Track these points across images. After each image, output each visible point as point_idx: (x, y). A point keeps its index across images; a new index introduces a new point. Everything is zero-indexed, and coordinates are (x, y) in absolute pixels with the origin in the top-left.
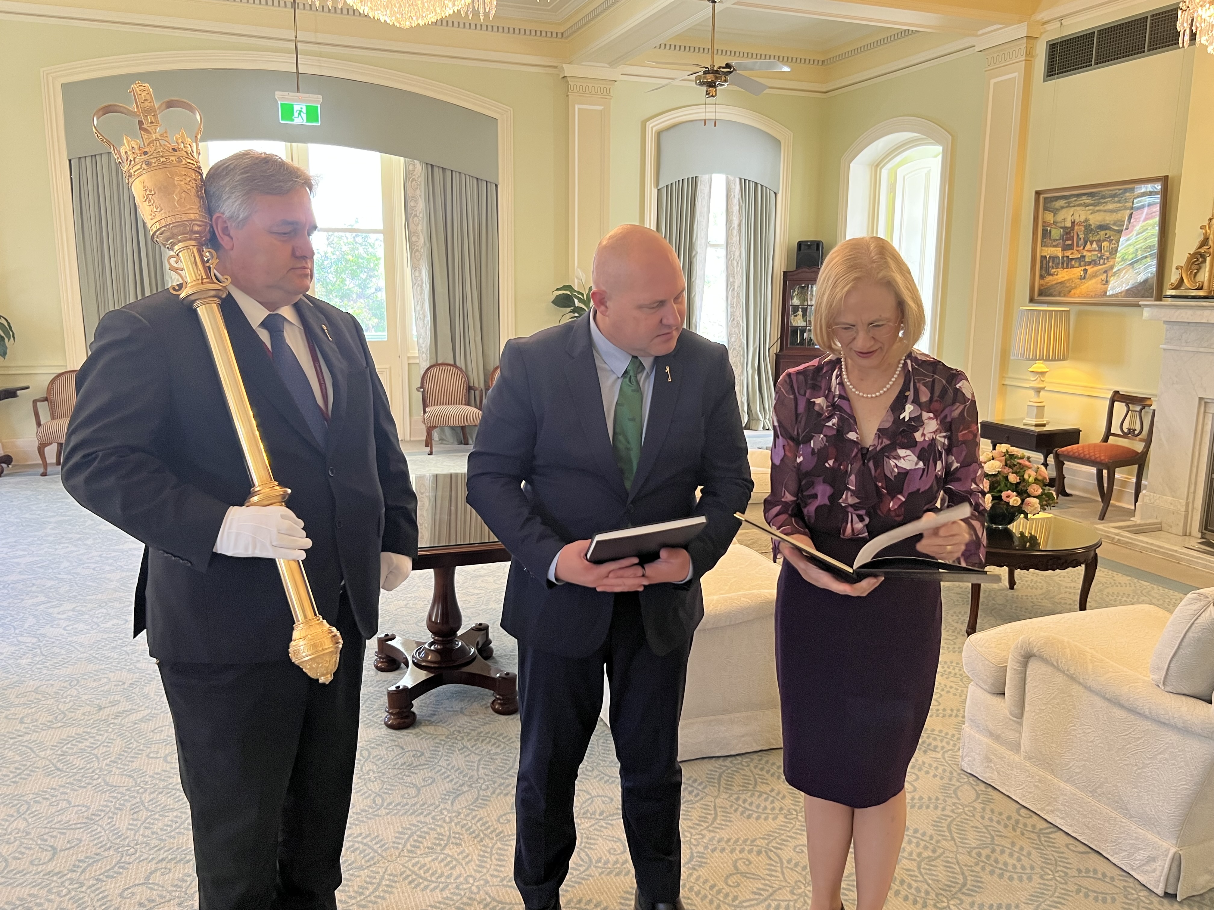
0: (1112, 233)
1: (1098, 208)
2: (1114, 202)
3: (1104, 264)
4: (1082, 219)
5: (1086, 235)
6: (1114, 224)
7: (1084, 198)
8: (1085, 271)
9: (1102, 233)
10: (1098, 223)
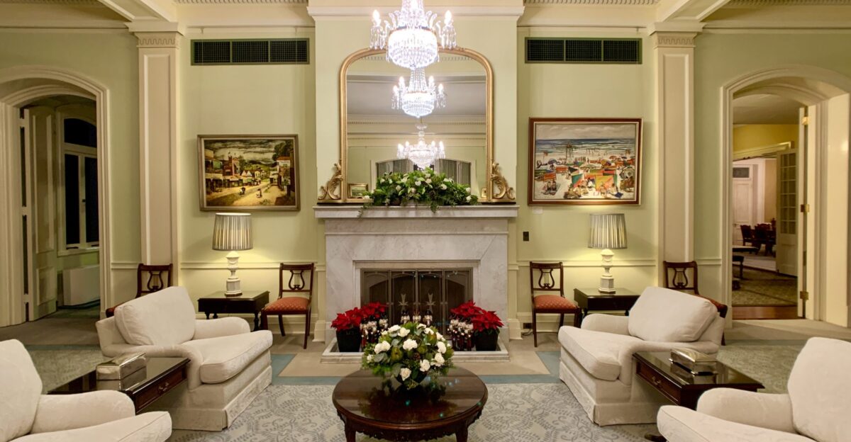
0: (262, 166)
1: (249, 150)
2: (261, 147)
3: (257, 185)
4: (238, 156)
5: (242, 166)
6: (263, 160)
7: (237, 143)
8: (244, 189)
9: (254, 166)
10: (250, 159)
